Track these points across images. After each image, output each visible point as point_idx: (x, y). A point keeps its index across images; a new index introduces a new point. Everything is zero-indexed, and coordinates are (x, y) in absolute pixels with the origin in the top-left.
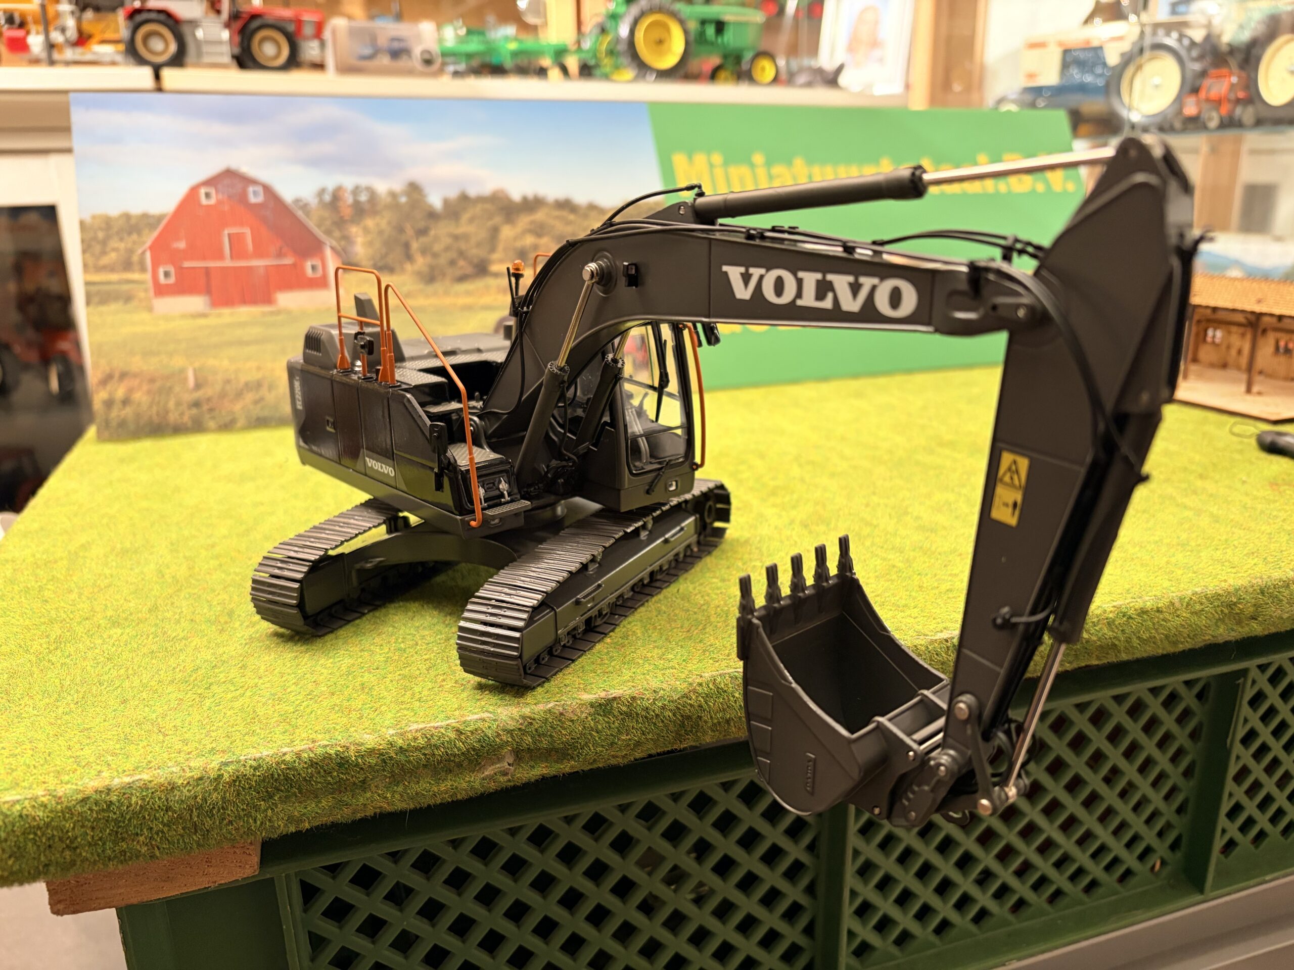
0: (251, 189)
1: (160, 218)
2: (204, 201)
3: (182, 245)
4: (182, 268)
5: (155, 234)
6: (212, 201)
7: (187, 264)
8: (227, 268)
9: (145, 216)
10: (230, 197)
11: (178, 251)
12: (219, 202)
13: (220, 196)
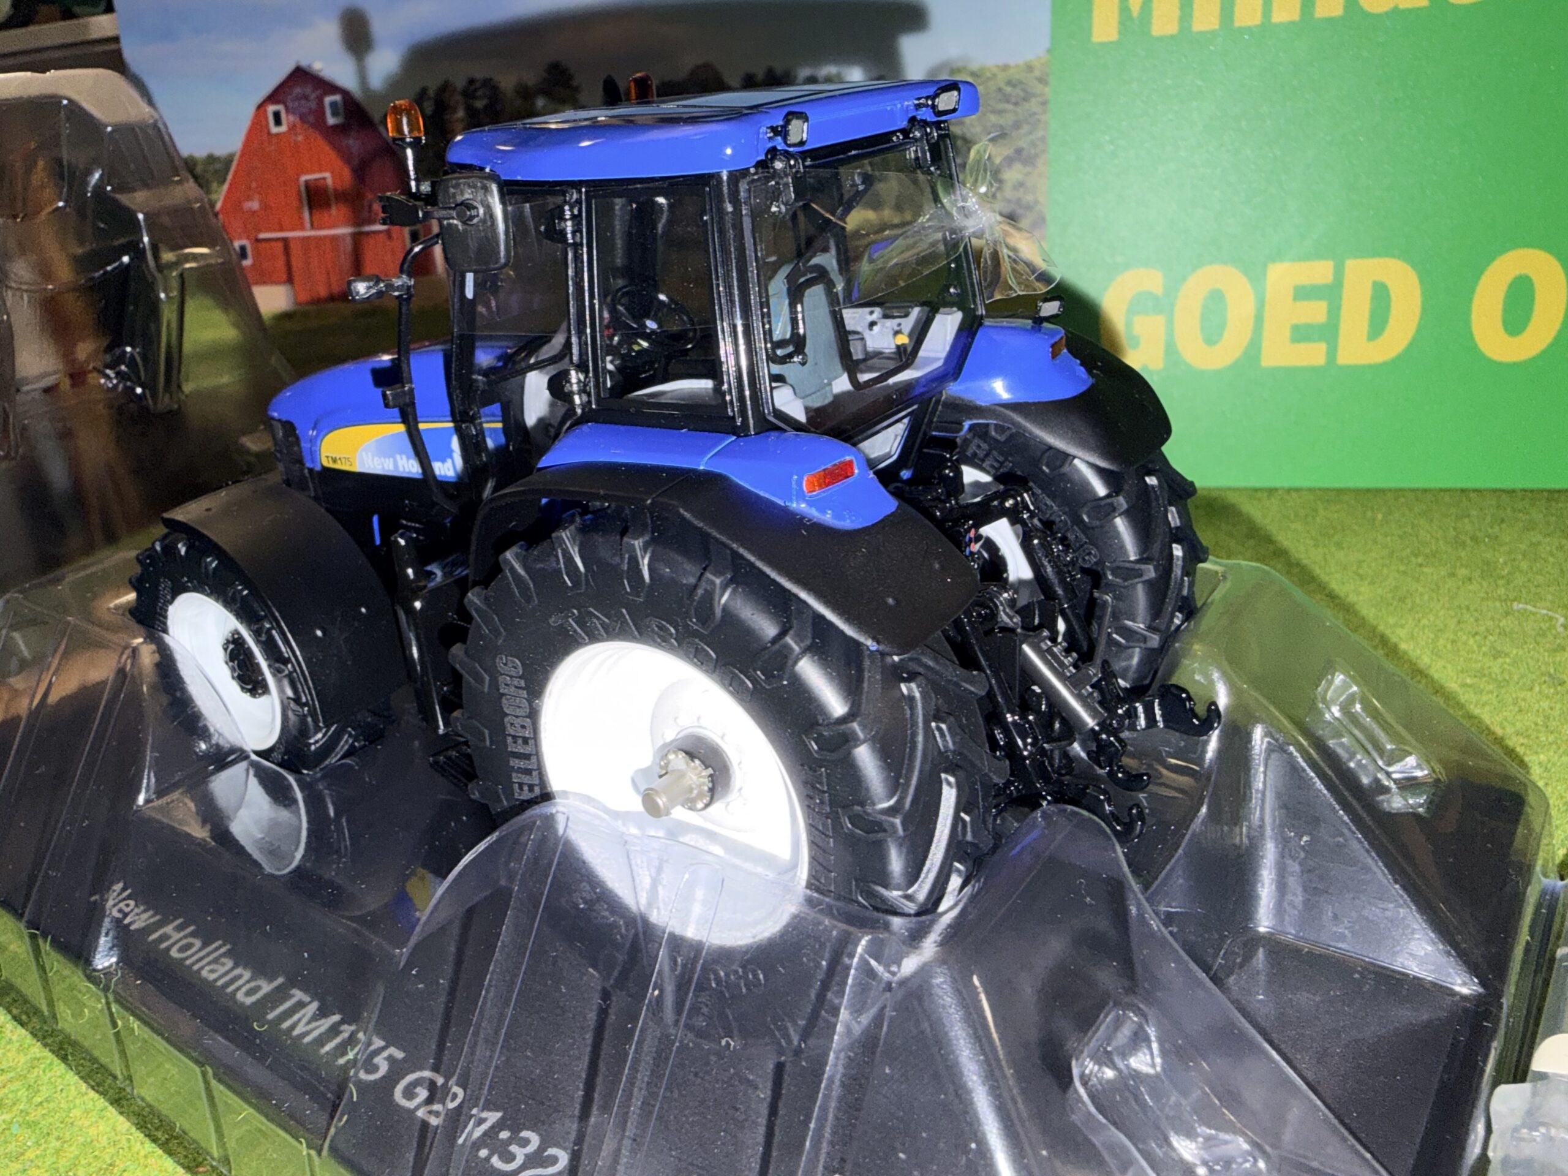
0: (328, 100)
1: (228, 160)
2: (275, 130)
3: (255, 205)
4: (258, 240)
5: (226, 187)
6: (283, 129)
7: (262, 236)
8: (308, 238)
9: (211, 159)
10: (303, 118)
11: (254, 213)
12: (292, 128)
13: (291, 118)
